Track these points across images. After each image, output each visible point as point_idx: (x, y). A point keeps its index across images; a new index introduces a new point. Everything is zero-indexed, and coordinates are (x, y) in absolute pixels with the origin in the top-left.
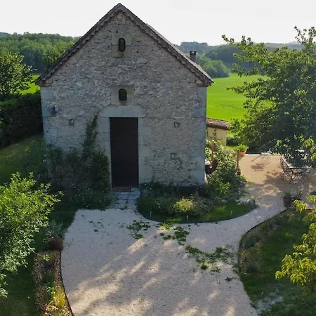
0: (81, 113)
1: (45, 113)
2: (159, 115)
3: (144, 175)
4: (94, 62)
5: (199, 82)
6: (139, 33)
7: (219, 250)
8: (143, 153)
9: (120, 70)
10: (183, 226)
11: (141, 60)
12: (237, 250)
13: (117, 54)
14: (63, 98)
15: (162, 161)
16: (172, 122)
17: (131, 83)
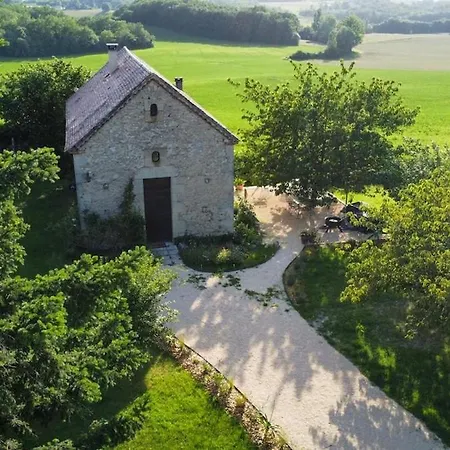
0: (116, 176)
1: (78, 179)
2: (190, 174)
3: (178, 228)
4: (127, 127)
5: (226, 141)
6: (171, 98)
7: (270, 290)
8: (177, 210)
9: (153, 134)
10: (232, 273)
11: (173, 124)
12: (283, 288)
13: (149, 119)
14: (97, 164)
15: (194, 214)
16: (203, 178)
17: (165, 144)
